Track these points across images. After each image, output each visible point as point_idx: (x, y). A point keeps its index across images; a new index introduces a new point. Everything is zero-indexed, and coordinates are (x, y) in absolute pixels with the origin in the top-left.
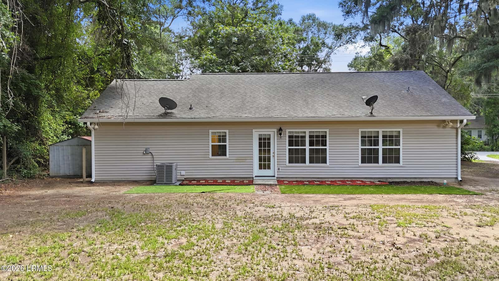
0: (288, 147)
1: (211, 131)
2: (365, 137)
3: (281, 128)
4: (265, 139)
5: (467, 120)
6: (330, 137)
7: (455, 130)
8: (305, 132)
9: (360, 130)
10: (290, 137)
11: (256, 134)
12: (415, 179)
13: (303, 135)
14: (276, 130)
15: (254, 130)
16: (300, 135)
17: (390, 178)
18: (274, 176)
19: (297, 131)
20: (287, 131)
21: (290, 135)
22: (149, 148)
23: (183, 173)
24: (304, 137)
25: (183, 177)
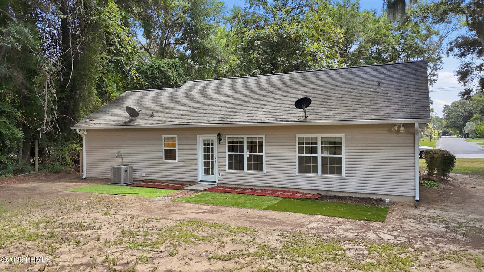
0: (227, 153)
1: (164, 136)
2: (303, 143)
3: (219, 133)
4: (208, 144)
5: (419, 124)
6: (266, 143)
7: (413, 136)
8: (243, 138)
9: (297, 136)
10: (230, 142)
11: (201, 139)
12: (361, 195)
13: (241, 140)
14: (216, 136)
15: (198, 136)
16: (238, 140)
17: (331, 191)
18: (215, 182)
19: (235, 137)
20: (227, 136)
21: (229, 140)
22: (120, 151)
23: (144, 174)
24: (242, 143)
25: (143, 178)
